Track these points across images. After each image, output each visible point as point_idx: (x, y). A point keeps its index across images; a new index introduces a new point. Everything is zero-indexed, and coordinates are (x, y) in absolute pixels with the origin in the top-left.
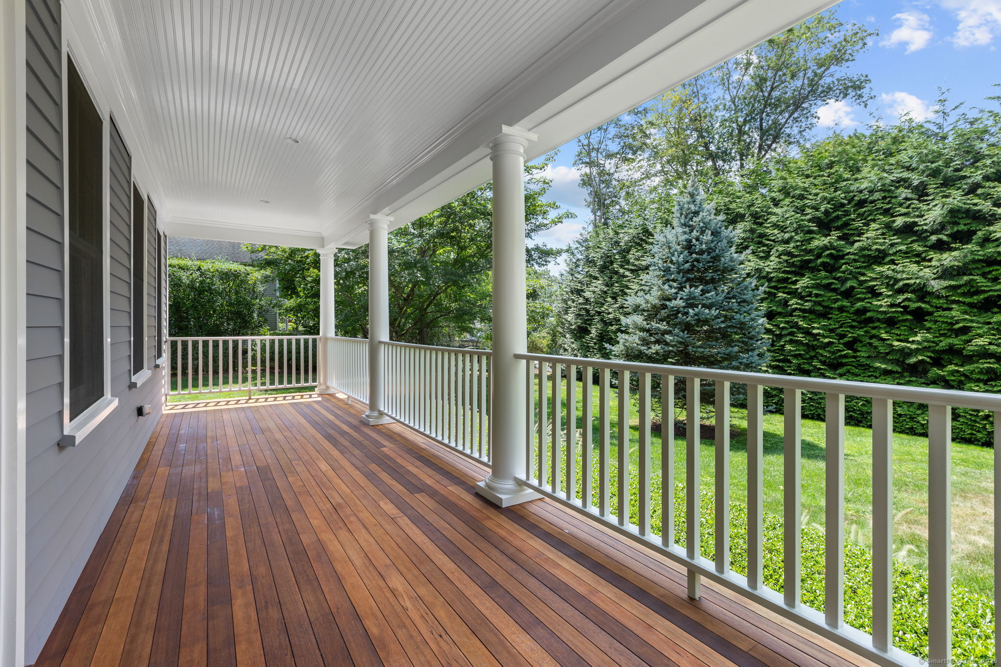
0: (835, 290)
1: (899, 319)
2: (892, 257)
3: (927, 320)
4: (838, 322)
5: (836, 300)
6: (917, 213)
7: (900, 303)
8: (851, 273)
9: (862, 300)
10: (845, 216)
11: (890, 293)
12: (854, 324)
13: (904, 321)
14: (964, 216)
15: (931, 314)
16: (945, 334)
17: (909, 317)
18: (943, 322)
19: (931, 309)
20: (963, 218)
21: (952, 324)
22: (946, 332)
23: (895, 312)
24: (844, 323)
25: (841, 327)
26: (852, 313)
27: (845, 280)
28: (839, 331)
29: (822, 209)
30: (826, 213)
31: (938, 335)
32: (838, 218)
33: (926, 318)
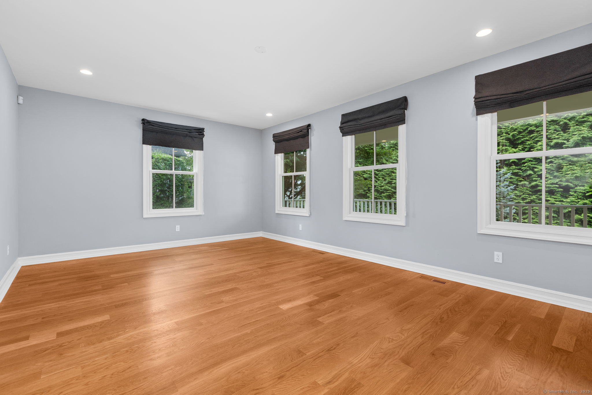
0: (520, 176)
1: (556, 190)
2: (551, 160)
3: (571, 191)
4: (522, 192)
5: (521, 181)
6: (563, 138)
7: (557, 183)
8: (529, 167)
9: (536, 181)
10: (523, 138)
11: (552, 178)
12: (530, 193)
13: (559, 191)
14: (589, 140)
15: (572, 188)
16: (581, 198)
17: (562, 190)
18: (580, 192)
19: (573, 186)
20: (588, 141)
21: (585, 193)
22: (581, 197)
23: (554, 187)
24: (525, 193)
25: (523, 194)
26: (529, 188)
27: (526, 170)
28: (523, 196)
29: (511, 134)
30: (513, 136)
31: (577, 198)
32: (519, 139)
33: (571, 190)
